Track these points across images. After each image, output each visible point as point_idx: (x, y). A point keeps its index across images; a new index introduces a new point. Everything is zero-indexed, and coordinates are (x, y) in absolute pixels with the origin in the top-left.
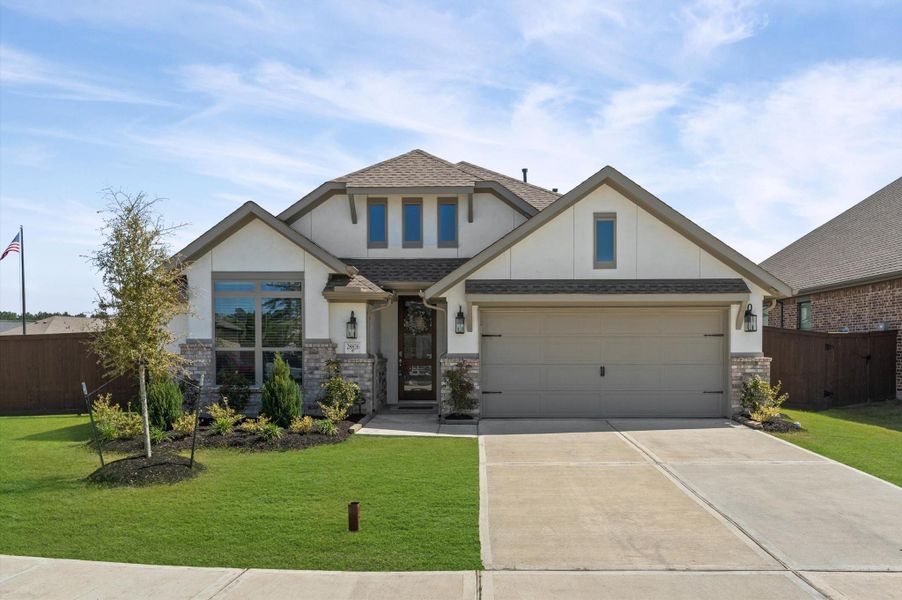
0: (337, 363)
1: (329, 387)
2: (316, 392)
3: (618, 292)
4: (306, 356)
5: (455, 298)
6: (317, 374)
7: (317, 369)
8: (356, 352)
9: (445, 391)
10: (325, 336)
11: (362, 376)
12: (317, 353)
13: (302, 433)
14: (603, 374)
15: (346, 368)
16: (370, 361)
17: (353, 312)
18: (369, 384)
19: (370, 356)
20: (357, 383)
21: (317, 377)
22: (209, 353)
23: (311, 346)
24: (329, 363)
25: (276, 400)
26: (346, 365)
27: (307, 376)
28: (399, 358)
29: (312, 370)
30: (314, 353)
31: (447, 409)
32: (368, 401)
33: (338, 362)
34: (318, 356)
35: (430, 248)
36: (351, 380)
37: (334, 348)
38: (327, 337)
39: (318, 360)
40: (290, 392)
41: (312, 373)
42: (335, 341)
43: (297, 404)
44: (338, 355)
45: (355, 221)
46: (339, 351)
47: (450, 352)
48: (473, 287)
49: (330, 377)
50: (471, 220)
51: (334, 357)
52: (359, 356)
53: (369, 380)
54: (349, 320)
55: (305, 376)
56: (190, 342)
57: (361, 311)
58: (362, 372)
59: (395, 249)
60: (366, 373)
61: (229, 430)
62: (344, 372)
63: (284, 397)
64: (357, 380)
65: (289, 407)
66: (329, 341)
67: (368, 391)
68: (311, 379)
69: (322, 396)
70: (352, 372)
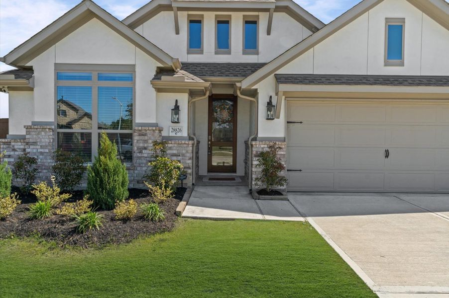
0: (162, 143)
1: (155, 166)
2: (144, 169)
3: (411, 84)
4: (136, 138)
5: (265, 89)
6: (146, 153)
7: (145, 148)
8: (179, 134)
9: (257, 169)
10: (153, 121)
11: (183, 155)
12: (145, 135)
13: (125, 220)
14: (387, 156)
15: (170, 148)
16: (191, 142)
17: (177, 101)
18: (190, 162)
19: (191, 139)
20: (179, 161)
21: (146, 155)
22: (51, 133)
23: (140, 128)
24: (156, 143)
25: (101, 181)
26: (170, 145)
27: (136, 155)
28: (209, 141)
29: (141, 150)
30: (143, 135)
31: (257, 185)
32: (188, 176)
33: (164, 142)
34: (146, 138)
35: (237, 55)
36: (174, 158)
37: (160, 131)
38: (155, 122)
39: (146, 141)
40: (116, 172)
41: (141, 152)
42: (161, 124)
43: (123, 184)
44: (164, 137)
45: (177, 32)
46: (164, 133)
47: (260, 135)
48: (281, 79)
49: (157, 156)
50: (269, 33)
51: (161, 138)
52: (182, 138)
53: (190, 159)
54: (173, 108)
55: (135, 155)
56: (34, 123)
57: (183, 99)
58: (184, 152)
59: (209, 54)
60: (187, 152)
61: (48, 214)
62: (169, 152)
63: (109, 178)
64: (179, 158)
65: (114, 188)
66: (156, 125)
67: (189, 168)
68: (139, 158)
69: (149, 173)
70: (175, 152)
